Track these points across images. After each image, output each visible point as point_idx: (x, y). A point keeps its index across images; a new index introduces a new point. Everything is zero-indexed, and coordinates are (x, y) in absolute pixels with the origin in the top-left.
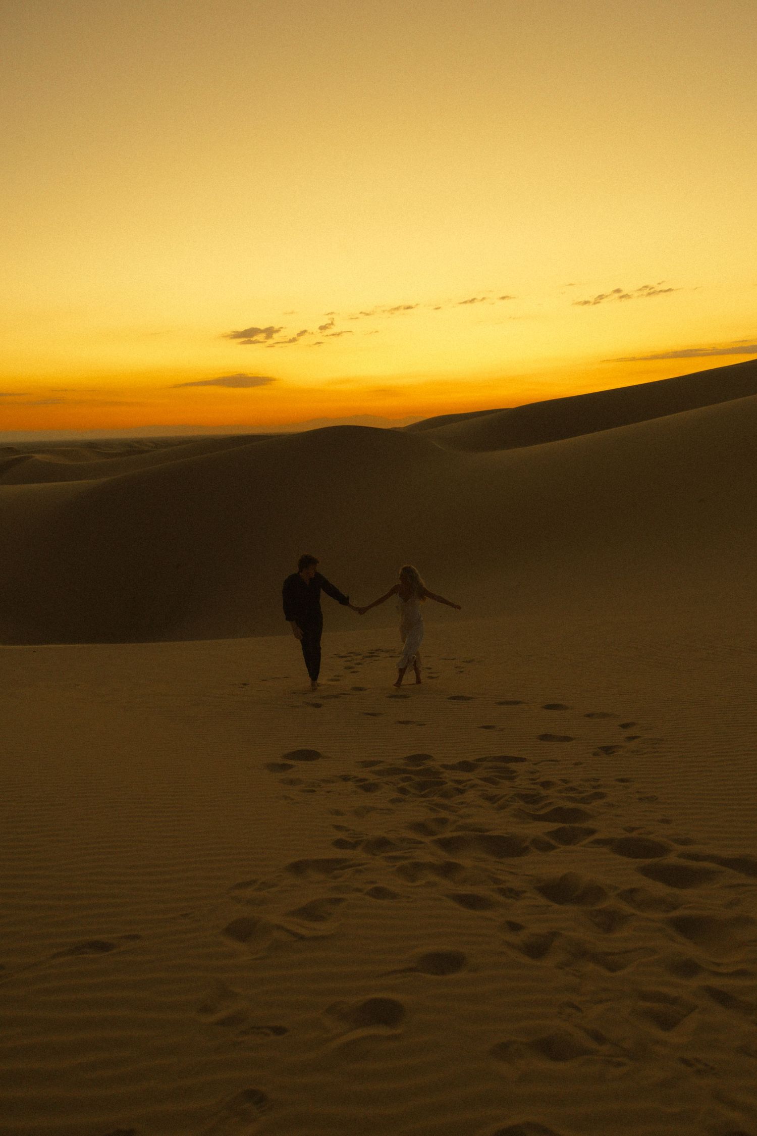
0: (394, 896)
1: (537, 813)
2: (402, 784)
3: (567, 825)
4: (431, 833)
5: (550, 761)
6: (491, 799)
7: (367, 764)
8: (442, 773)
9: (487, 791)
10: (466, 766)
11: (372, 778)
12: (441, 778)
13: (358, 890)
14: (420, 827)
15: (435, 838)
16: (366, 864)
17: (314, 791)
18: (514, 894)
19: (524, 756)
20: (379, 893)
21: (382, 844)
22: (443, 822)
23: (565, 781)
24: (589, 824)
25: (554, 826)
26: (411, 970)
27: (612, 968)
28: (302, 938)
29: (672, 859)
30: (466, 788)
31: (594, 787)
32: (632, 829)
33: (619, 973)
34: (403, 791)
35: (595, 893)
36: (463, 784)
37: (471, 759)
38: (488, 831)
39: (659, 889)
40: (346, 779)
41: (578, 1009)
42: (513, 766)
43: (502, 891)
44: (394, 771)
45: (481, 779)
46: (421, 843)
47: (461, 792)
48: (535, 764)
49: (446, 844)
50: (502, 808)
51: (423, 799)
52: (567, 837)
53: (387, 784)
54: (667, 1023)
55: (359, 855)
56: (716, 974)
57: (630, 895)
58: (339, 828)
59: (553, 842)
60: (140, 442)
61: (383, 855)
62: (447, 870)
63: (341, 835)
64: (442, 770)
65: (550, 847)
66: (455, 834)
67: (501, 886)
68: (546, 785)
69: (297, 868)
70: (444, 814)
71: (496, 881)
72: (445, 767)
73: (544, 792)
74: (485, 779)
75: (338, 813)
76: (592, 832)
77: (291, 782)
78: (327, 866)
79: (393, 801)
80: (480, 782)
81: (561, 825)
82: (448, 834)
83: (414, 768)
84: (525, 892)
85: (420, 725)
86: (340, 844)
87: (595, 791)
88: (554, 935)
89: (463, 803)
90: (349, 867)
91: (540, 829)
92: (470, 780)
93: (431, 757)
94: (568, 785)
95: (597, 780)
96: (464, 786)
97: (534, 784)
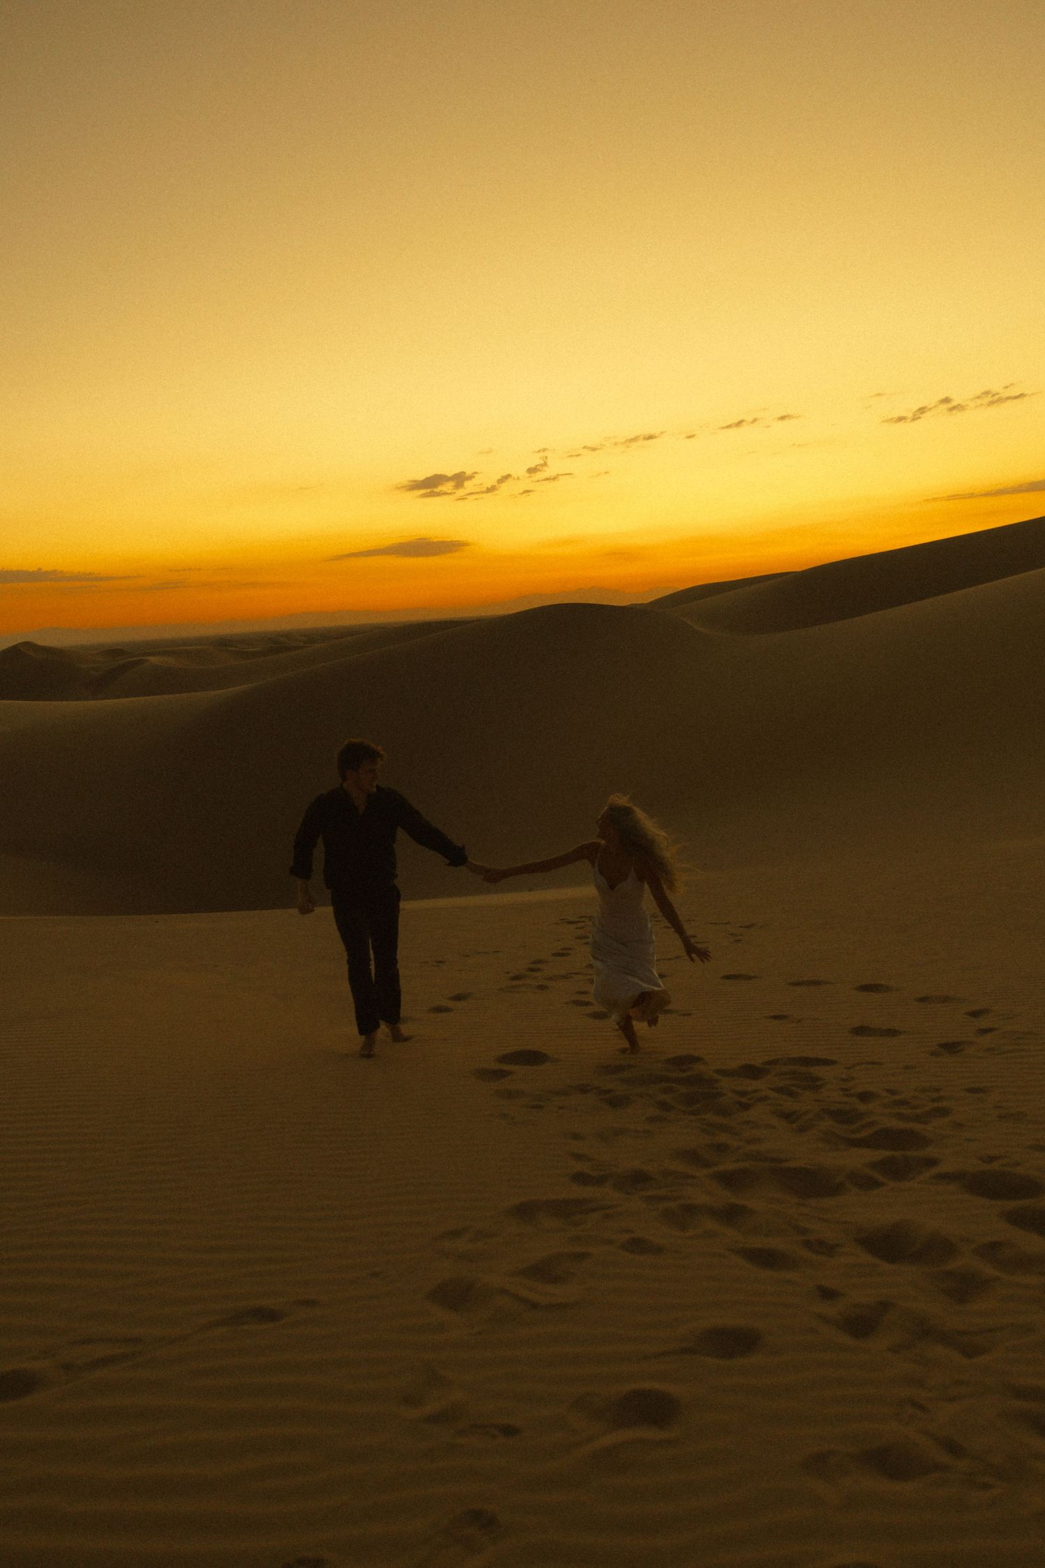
0: (657, 1250)
1: (858, 1136)
2: (662, 1097)
3: (896, 1153)
4: (706, 1164)
5: (869, 1063)
6: (788, 1116)
7: (612, 1070)
8: (718, 1081)
9: (781, 1106)
10: (751, 1072)
11: (620, 1089)
12: (716, 1089)
13: (609, 1242)
14: (692, 1156)
15: (711, 1170)
16: (618, 1206)
17: (542, 1107)
18: (825, 1248)
19: (832, 1058)
20: (637, 1245)
21: (638, 1179)
22: (721, 1148)
23: (892, 1092)
24: (930, 1151)
25: (878, 1155)
26: (687, 1351)
27: (971, 1352)
28: (535, 1306)
30: (753, 1101)
31: (934, 1100)
32: (992, 1159)
33: (981, 1360)
34: (664, 1106)
35: (940, 1248)
36: (748, 1097)
37: (758, 1061)
38: (786, 1161)
39: (1033, 1243)
40: (584, 1089)
41: (922, 1408)
42: (817, 1071)
43: (808, 1245)
44: (651, 1079)
45: (773, 1089)
46: (694, 1177)
47: (746, 1107)
48: (848, 1068)
49: (729, 1180)
50: (802, 1130)
51: (693, 1118)
52: (897, 1171)
53: (641, 1097)
55: (606, 1193)
57: (990, 1250)
58: (579, 1157)
59: (878, 1177)
60: (288, 635)
61: (641, 1194)
62: (731, 1215)
63: (581, 1167)
64: (718, 1077)
65: (876, 1184)
66: (739, 1165)
67: (806, 1238)
68: (864, 1097)
69: (525, 1211)
70: (723, 1138)
71: (802, 1231)
72: (719, 1072)
73: (862, 1107)
74: (779, 1090)
75: (576, 1136)
76: (932, 1162)
77: (510, 1095)
78: (565, 1210)
79: (652, 1120)
80: (773, 1094)
81: (889, 1153)
82: (729, 1166)
83: (678, 1075)
84: (841, 1246)
85: (684, 1015)
86: (581, 1178)
87: (936, 1105)
88: (885, 1306)
89: (748, 1122)
90: (593, 1210)
91: (858, 1159)
92: (756, 1091)
93: (702, 1059)
94: (897, 1097)
95: (938, 1090)
96: (749, 1099)
97: (847, 1096)
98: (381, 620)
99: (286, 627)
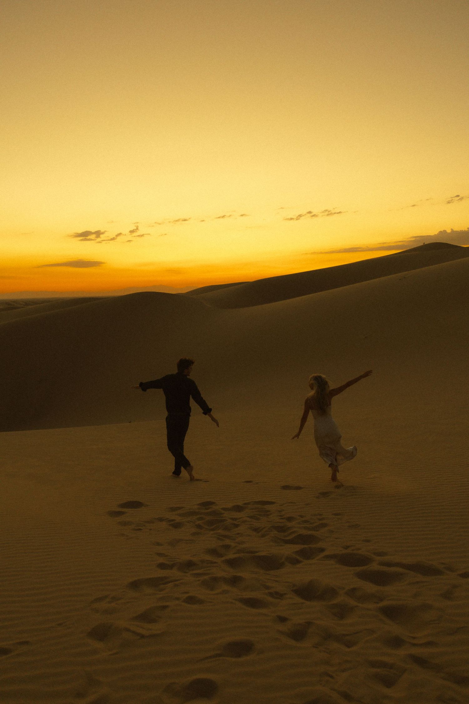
0: (201, 602)
1: (288, 538)
2: (198, 522)
3: (306, 546)
4: (221, 556)
5: (289, 503)
6: (256, 530)
7: (173, 509)
8: (224, 513)
9: (253, 525)
10: (238, 509)
11: (178, 519)
12: (222, 517)
13: (178, 599)
14: (213, 552)
15: (223, 559)
16: (181, 579)
17: (140, 529)
18: (279, 595)
19: (273, 501)
20: (191, 600)
21: (190, 565)
22: (227, 547)
23: (302, 516)
24: (320, 545)
25: (298, 547)
26: (220, 655)
27: (349, 644)
28: (143, 636)
29: (375, 567)
30: (239, 523)
31: (320, 520)
32: (347, 547)
33: (354, 648)
34: (199, 527)
35: (331, 592)
36: (238, 521)
37: (240, 503)
38: (257, 552)
39: (370, 588)
40: (161, 520)
41: (331, 677)
42: (268, 507)
43: (271, 594)
44: (193, 513)
45: (248, 517)
46: (215, 563)
47: (237, 526)
48: (281, 505)
49: (232, 563)
50: (263, 536)
51: (212, 532)
52: (306, 554)
53: (188, 522)
54: (389, 683)
55: (175, 573)
56: (414, 645)
57: (352, 592)
58: (160, 555)
59: (298, 558)
60: (16, 302)
61: (191, 572)
62: (234, 581)
63: (161, 560)
64: (223, 512)
65: (298, 562)
66: (237, 555)
67: (270, 591)
68: (290, 519)
69: (135, 585)
70: (227, 542)
71: (267, 588)
72: (224, 509)
73: (289, 524)
74: (251, 517)
75: (158, 544)
76: (322, 550)
77: (125, 524)
78: (155, 583)
79: (194, 534)
80: (248, 519)
81: (303, 546)
82: (231, 556)
83: (203, 511)
84: (285, 594)
85: (205, 481)
86: (162, 566)
87: (321, 522)
88: (309, 624)
89: (238, 534)
90: (169, 582)
91: (289, 550)
92: (241, 518)
93: (214, 503)
94: (304, 519)
95: (321, 515)
96: (238, 522)
97: (282, 519)
98: (61, 296)
99: (15, 297)
